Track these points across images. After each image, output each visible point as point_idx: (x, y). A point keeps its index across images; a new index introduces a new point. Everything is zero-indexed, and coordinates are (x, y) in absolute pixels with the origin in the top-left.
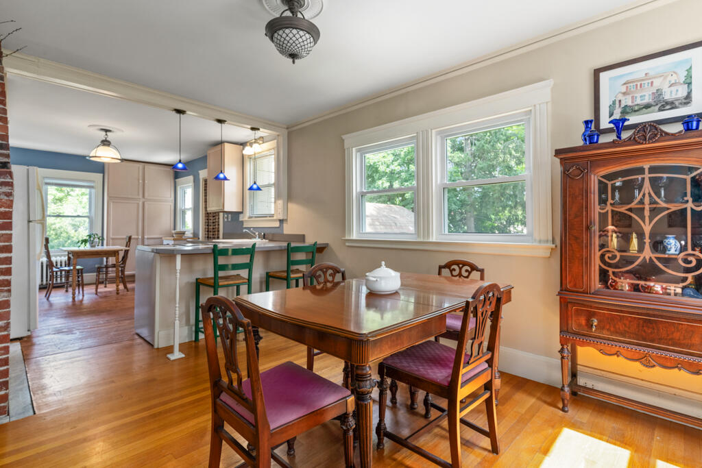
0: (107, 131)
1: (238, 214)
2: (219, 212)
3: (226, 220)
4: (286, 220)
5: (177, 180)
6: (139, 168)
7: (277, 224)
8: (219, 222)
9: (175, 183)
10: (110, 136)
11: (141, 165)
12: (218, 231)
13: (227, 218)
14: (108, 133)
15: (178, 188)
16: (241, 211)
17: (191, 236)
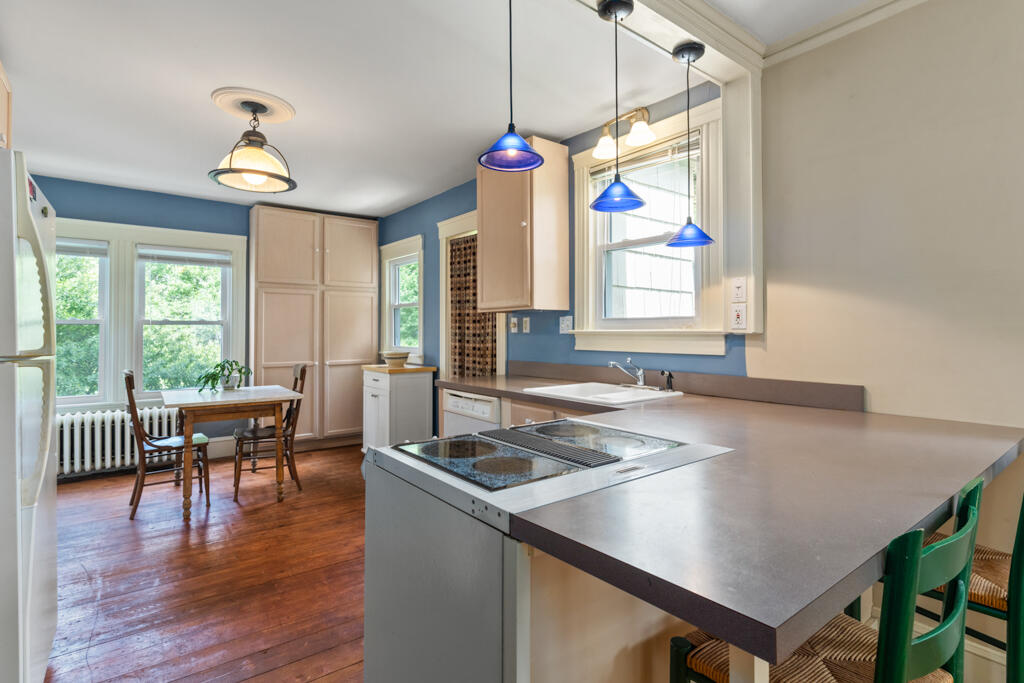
0: (256, 108)
1: (557, 315)
2: (493, 314)
3: (514, 330)
4: (759, 337)
5: (383, 248)
6: (314, 222)
7: (718, 348)
8: (494, 334)
9: (380, 252)
10: (265, 125)
11: (317, 217)
12: (494, 356)
13: (520, 325)
14: (260, 117)
15: (386, 264)
16: (566, 308)
17: (420, 361)
